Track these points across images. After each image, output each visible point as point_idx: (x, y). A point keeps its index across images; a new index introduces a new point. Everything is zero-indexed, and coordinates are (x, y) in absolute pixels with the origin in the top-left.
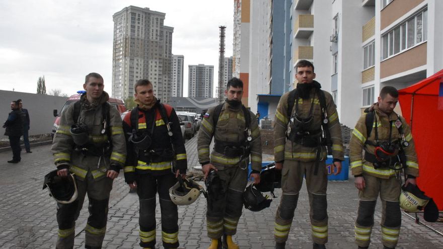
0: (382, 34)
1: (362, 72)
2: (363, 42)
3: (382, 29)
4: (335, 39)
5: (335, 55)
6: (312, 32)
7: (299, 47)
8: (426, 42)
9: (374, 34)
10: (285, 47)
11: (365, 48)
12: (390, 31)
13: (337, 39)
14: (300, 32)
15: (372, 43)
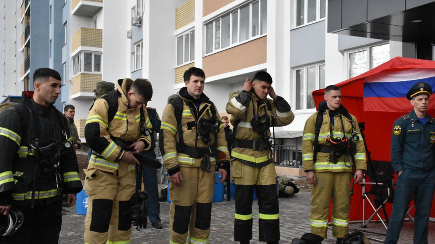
0: (205, 22)
1: (176, 69)
2: (176, 29)
3: (205, 14)
4: (138, 22)
5: (139, 44)
6: (101, 8)
7: (82, 28)
8: (266, 36)
9: (193, 19)
10: (52, 27)
11: (180, 38)
12: (217, 19)
13: (141, 22)
14: (82, 6)
15: (189, 32)
